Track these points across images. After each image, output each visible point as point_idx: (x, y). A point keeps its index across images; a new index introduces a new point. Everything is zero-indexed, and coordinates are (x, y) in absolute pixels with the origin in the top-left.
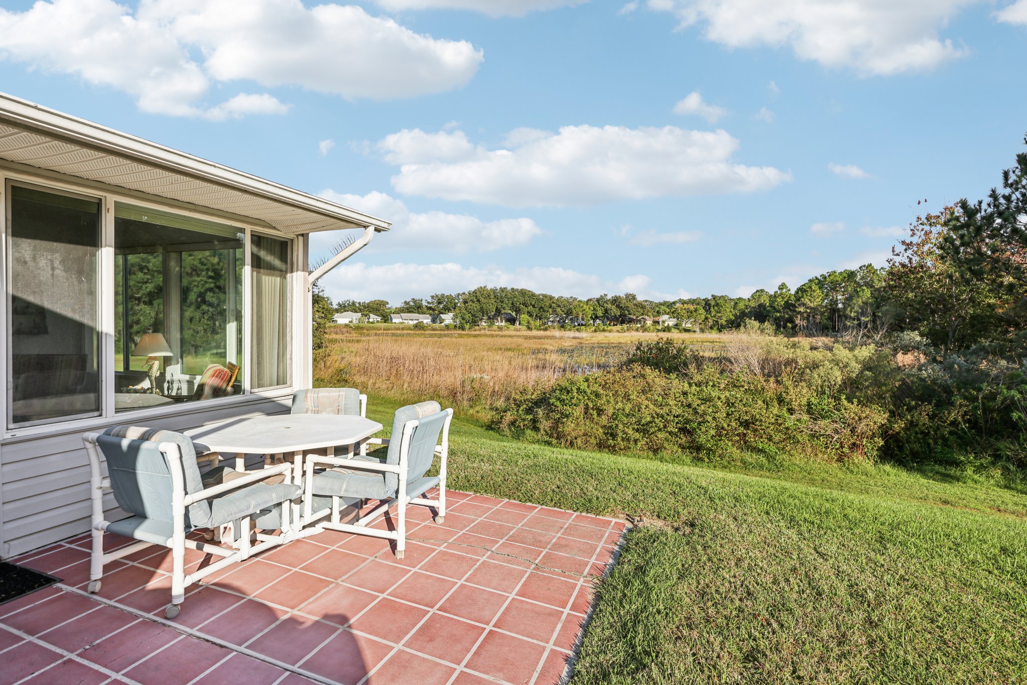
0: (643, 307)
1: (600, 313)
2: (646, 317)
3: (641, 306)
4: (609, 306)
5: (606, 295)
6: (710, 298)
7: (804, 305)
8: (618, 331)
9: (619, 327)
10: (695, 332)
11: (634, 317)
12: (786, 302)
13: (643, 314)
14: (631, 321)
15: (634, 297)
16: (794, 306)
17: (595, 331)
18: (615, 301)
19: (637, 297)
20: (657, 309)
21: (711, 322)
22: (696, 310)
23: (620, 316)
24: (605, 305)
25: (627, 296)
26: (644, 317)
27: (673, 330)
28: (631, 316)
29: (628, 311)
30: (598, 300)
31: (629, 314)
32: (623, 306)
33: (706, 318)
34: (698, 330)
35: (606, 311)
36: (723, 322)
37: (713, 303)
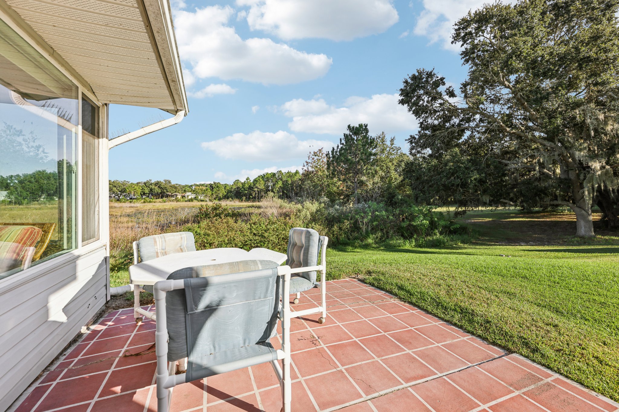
0: (176, 188)
1: (147, 191)
2: (178, 194)
3: (175, 187)
4: (153, 187)
5: (150, 180)
6: (212, 183)
7: (257, 187)
8: (160, 202)
9: (161, 200)
10: (206, 201)
11: (170, 194)
12: (250, 186)
13: (176, 192)
14: (167, 196)
15: (170, 182)
16: (253, 188)
17: (144, 202)
18: (157, 184)
19: (171, 182)
20: (184, 189)
21: (215, 196)
22: (207, 190)
23: (161, 193)
24: (151, 186)
25: (165, 181)
26: (176, 193)
27: (194, 201)
28: (168, 193)
29: (166, 190)
30: (145, 183)
31: (167, 192)
32: (163, 187)
33: (212, 194)
34: (208, 200)
35: (151, 190)
36: (221, 195)
37: (214, 186)
